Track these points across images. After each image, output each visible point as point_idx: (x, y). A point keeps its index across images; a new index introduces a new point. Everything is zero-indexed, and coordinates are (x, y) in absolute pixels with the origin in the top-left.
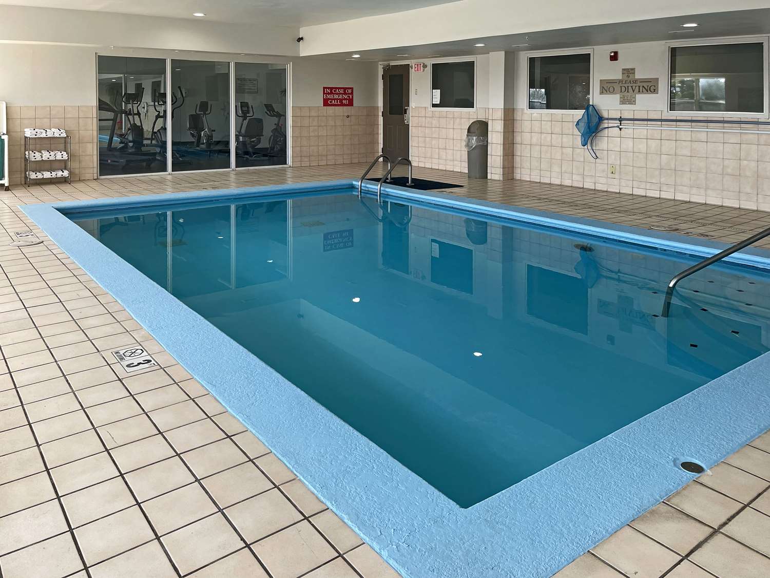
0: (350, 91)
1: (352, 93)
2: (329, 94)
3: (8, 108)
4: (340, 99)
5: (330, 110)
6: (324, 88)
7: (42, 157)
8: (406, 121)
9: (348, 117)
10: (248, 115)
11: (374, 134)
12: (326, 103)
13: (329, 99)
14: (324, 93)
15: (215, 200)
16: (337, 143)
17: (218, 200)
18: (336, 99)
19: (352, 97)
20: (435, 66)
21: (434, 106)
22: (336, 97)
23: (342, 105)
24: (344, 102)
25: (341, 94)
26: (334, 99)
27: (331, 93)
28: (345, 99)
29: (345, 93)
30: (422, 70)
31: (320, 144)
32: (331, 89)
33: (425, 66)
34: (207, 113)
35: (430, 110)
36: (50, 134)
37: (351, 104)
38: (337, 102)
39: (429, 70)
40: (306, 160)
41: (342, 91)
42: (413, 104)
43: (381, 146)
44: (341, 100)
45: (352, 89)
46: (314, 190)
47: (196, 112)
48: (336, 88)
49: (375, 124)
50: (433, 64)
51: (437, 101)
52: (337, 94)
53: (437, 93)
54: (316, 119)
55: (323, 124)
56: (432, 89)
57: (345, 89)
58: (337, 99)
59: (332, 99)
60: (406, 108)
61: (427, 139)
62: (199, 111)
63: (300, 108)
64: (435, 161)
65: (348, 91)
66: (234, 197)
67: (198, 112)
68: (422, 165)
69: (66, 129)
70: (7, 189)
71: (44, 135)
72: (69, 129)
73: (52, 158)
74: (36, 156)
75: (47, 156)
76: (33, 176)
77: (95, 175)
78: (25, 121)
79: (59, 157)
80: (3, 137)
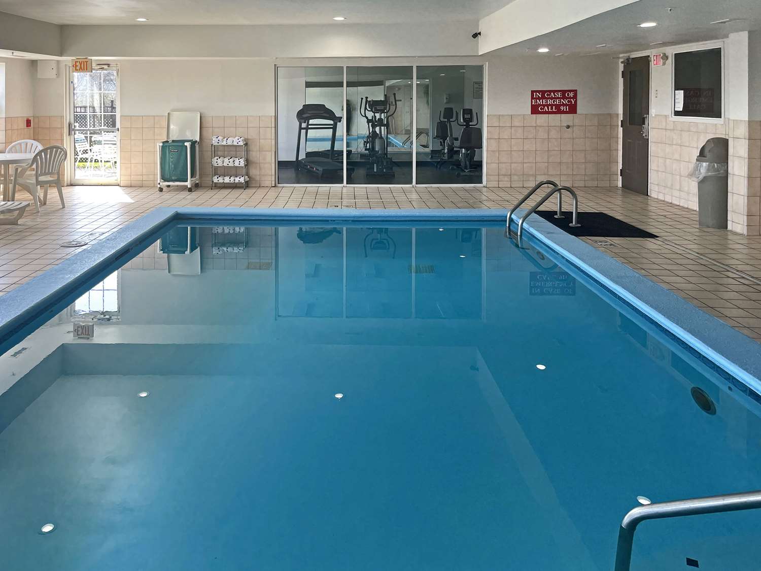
0: (571, 95)
1: (575, 97)
2: (539, 99)
3: (203, 118)
4: (556, 105)
5: (542, 119)
6: (533, 92)
7: (223, 163)
8: (644, 135)
9: (568, 127)
10: (470, 124)
11: (610, 150)
12: (535, 110)
13: (540, 105)
14: (532, 98)
15: (331, 220)
16: (550, 160)
17: (334, 221)
18: (550, 105)
19: (576, 102)
20: (678, 56)
21: (677, 113)
22: (550, 102)
23: (559, 112)
24: (562, 108)
25: (558, 98)
26: (548, 106)
27: (543, 97)
28: (564, 105)
29: (564, 97)
30: (661, 64)
31: (526, 161)
32: (543, 92)
33: (665, 57)
34: (451, 120)
35: (671, 119)
36: (229, 142)
37: (573, 109)
38: (552, 108)
39: (671, 62)
40: (506, 179)
41: (559, 95)
42: (653, 111)
43: (620, 167)
44: (558, 107)
45: (575, 92)
46: (464, 219)
47: (440, 119)
48: (550, 91)
49: (613, 137)
50: (675, 54)
51: (680, 107)
52: (552, 98)
53: (680, 94)
54: (520, 130)
55: (530, 136)
56: (675, 90)
57: (564, 92)
58: (552, 105)
59: (544, 106)
60: (645, 116)
61: (668, 161)
62: (444, 118)
63: (499, 117)
64: (676, 193)
65: (568, 95)
66: (352, 219)
67: (442, 119)
68: (661, 197)
69: (249, 137)
70: (190, 190)
71: (224, 143)
72: (246, 137)
73: (231, 164)
74: (218, 162)
75: (227, 162)
76: (215, 180)
77: (273, 182)
78: (216, 130)
79: (237, 164)
80: (186, 144)
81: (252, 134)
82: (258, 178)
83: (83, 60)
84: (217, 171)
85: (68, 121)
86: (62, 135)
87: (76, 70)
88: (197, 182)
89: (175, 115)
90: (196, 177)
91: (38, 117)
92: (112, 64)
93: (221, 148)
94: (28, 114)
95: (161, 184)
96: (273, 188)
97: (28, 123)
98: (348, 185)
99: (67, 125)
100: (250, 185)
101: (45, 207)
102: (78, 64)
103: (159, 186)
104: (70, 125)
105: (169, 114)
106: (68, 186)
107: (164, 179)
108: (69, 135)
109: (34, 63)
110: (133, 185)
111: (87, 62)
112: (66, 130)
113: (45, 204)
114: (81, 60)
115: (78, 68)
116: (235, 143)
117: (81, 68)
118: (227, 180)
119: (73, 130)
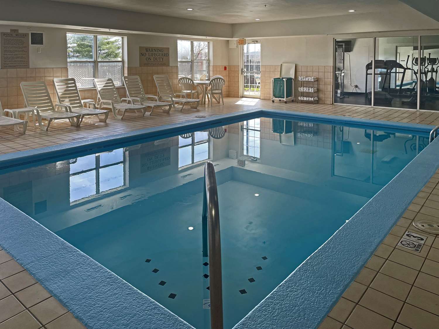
7: (303, 90)
15: (333, 122)
36: (307, 79)
66: (345, 122)
69: (319, 78)
70: (286, 102)
71: (304, 80)
72: (318, 77)
73: (307, 91)
74: (301, 89)
75: (305, 90)
76: (300, 98)
77: (331, 102)
78: (303, 73)
79: (310, 91)
80: (284, 79)
81: (321, 75)
82: (323, 99)
83: (242, 40)
84: (303, 94)
85: (241, 68)
86: (239, 74)
87: (239, 44)
88: (293, 99)
89: (284, 65)
90: (292, 97)
91: (230, 66)
92: (259, 41)
93: (305, 83)
94: (225, 64)
95: (273, 98)
96: (331, 105)
97: (225, 68)
98: (374, 107)
99: (241, 70)
100: (319, 103)
101: (219, 104)
102: (240, 41)
103: (272, 100)
104: (242, 69)
105: (281, 64)
106: (241, 97)
107: (275, 96)
108: (242, 74)
109: (228, 41)
110: (266, 99)
111: (243, 40)
112: (240, 72)
113: (219, 103)
114: (241, 40)
115: (240, 43)
116: (310, 80)
117: (241, 43)
118: (305, 99)
119: (244, 72)
